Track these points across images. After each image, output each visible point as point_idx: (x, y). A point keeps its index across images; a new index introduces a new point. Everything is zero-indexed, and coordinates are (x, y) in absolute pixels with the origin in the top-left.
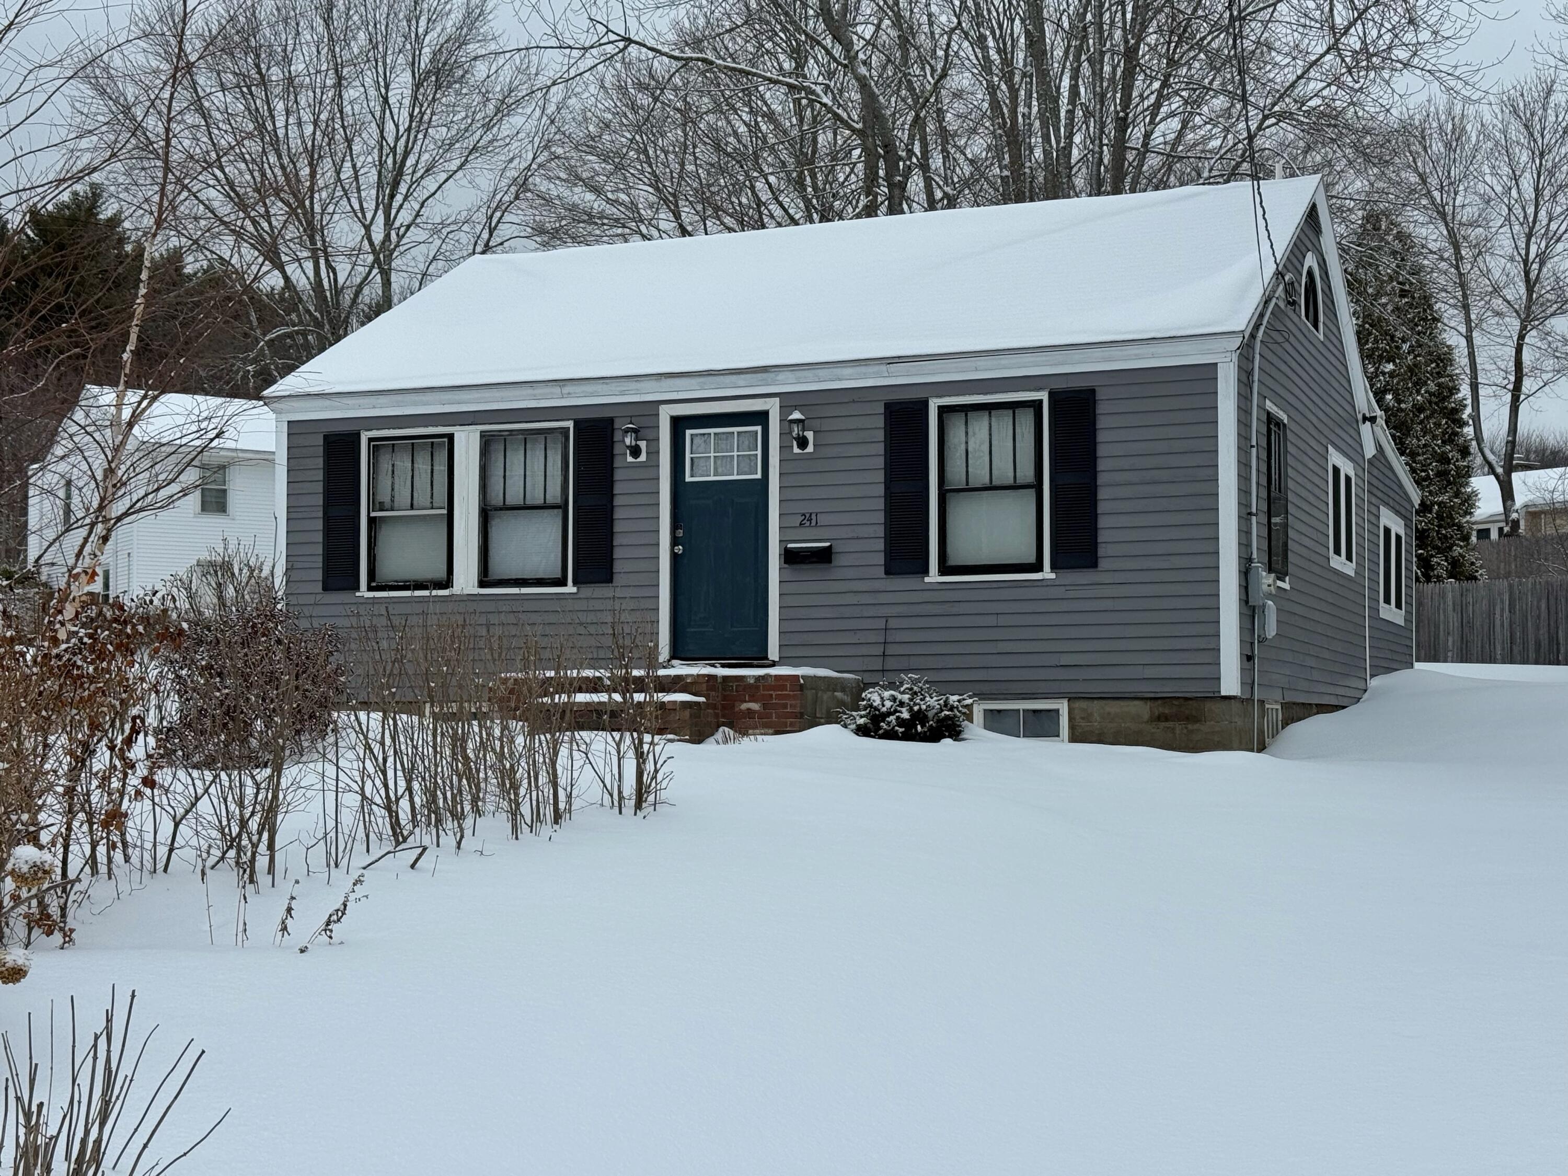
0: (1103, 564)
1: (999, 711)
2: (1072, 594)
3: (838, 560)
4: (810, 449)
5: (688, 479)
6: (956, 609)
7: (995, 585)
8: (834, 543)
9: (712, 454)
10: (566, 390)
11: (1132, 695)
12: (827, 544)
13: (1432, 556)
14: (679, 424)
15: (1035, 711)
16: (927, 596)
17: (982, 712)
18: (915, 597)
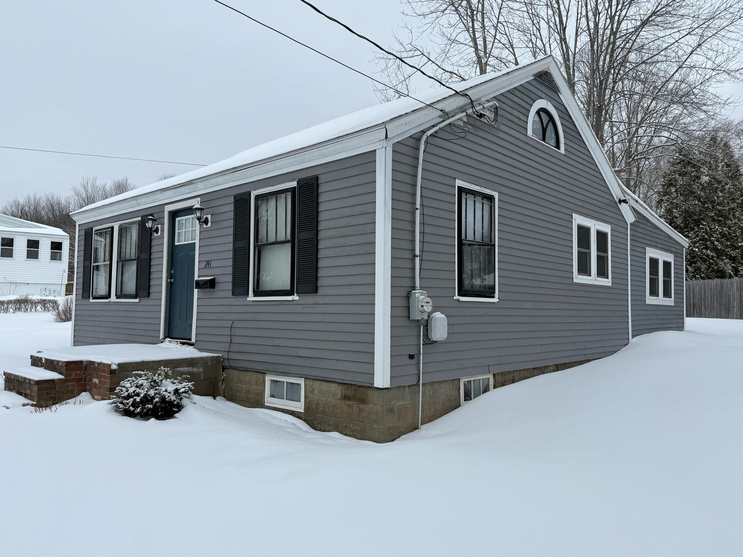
0: (321, 291)
1: (277, 381)
2: (305, 310)
3: (218, 287)
4: (209, 225)
5: (176, 244)
6: (260, 317)
7: (274, 303)
8: (216, 277)
9: (184, 230)
10: (139, 201)
11: (331, 380)
12: (213, 277)
13: (739, 267)
14: (174, 215)
15: (291, 383)
16: (249, 309)
17: (270, 381)
18: (243, 309)
